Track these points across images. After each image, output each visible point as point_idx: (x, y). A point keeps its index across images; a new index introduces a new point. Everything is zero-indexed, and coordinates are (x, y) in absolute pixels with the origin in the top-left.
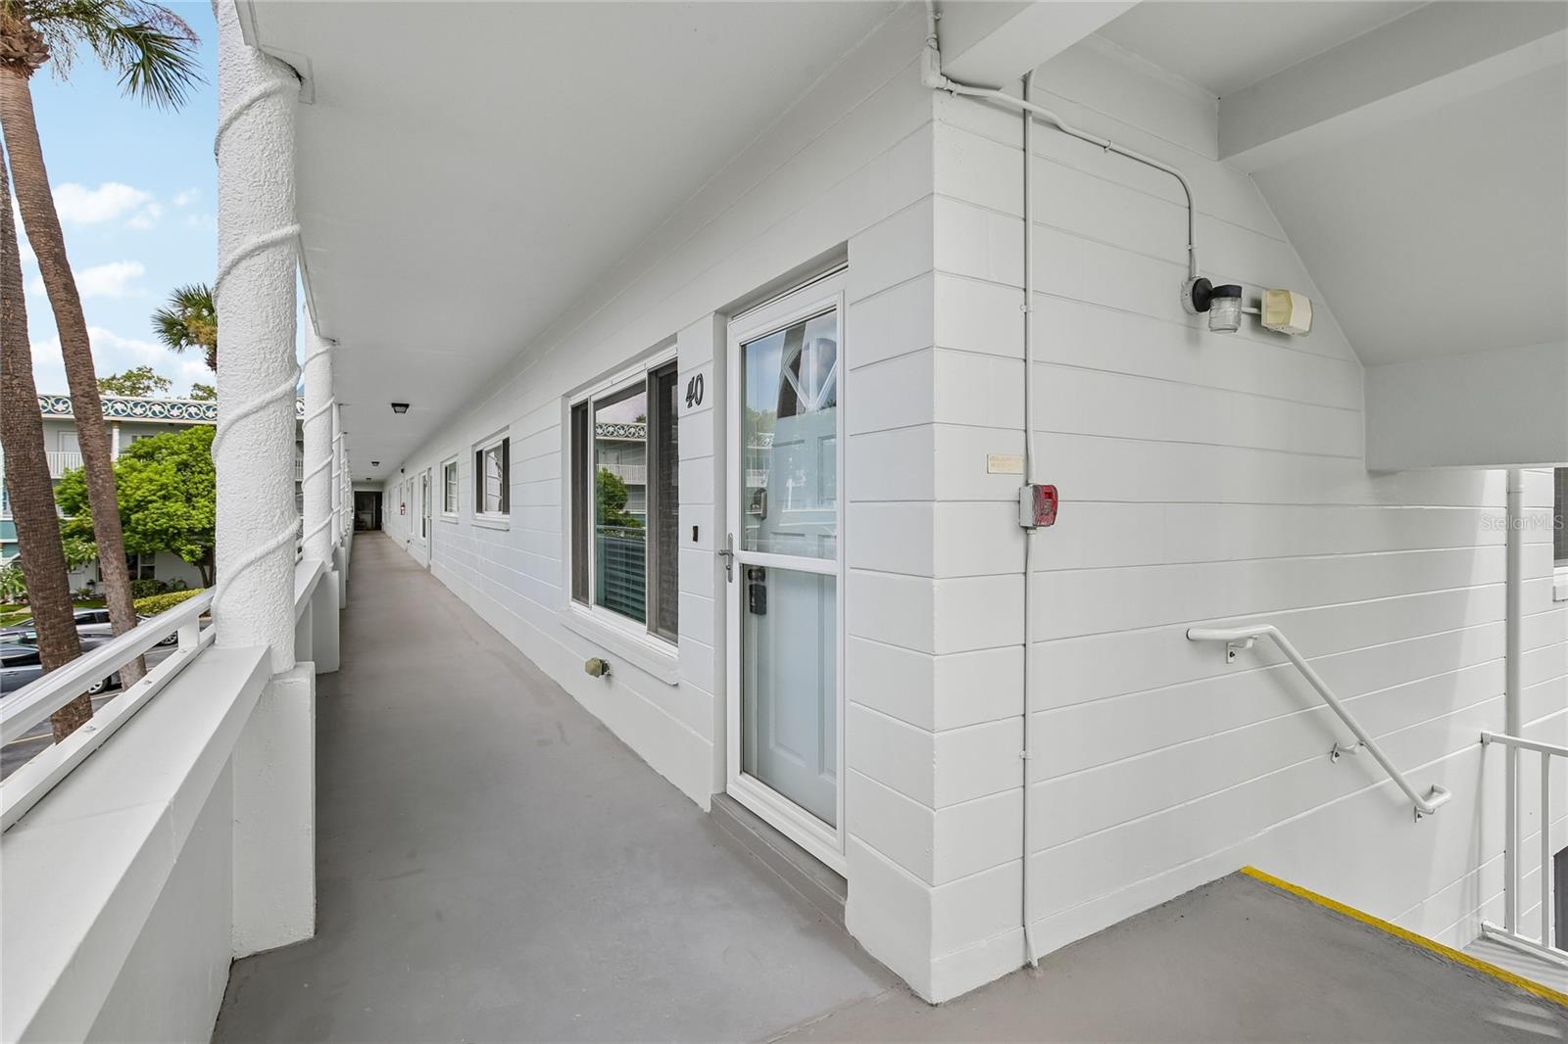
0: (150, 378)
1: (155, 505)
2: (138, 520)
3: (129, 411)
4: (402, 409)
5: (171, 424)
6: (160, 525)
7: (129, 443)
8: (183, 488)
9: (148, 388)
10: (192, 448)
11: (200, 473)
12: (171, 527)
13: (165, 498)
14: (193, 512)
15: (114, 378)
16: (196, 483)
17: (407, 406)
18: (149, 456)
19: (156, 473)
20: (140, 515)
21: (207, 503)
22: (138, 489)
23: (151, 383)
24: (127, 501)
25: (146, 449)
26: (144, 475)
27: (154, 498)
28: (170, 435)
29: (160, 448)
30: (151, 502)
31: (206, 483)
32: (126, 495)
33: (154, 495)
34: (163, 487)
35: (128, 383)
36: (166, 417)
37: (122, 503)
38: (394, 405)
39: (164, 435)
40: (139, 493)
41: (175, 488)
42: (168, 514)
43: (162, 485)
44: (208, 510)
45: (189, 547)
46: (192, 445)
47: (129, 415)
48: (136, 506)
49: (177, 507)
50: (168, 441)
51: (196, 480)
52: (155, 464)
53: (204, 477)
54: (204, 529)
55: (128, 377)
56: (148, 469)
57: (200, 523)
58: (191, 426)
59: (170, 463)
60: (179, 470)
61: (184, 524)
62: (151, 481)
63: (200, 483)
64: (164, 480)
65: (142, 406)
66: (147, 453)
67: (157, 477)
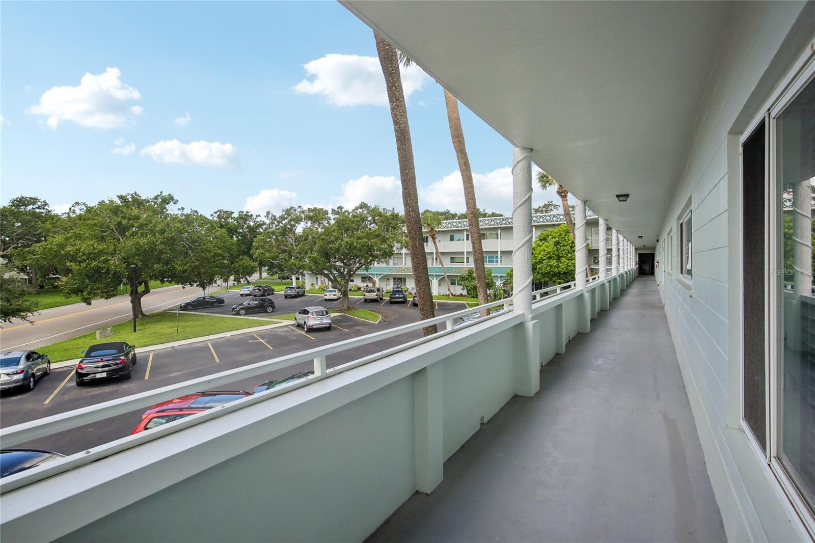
0: (552, 205)
1: (545, 261)
2: (539, 268)
3: (538, 220)
4: (624, 198)
5: (554, 225)
6: (547, 270)
7: (539, 233)
8: (556, 253)
9: (552, 210)
10: (561, 234)
11: (564, 246)
12: (552, 271)
13: (549, 258)
14: (560, 265)
15: (540, 207)
16: (562, 251)
17: (627, 196)
18: (545, 239)
19: (546, 247)
20: (540, 266)
21: (566, 260)
22: (540, 254)
23: (552, 207)
24: (536, 260)
25: (543, 236)
26: (541, 248)
27: (545, 258)
28: (552, 229)
29: (548, 236)
30: (544, 260)
31: (566, 251)
32: (536, 257)
33: (545, 257)
34: (549, 253)
35: (544, 209)
36: (551, 221)
37: (534, 260)
38: (618, 196)
39: (550, 230)
40: (540, 256)
41: (553, 254)
42: (550, 265)
43: (548, 252)
44: (566, 263)
45: (559, 280)
46: (560, 233)
47: (538, 222)
48: (539, 262)
49: (553, 262)
50: (551, 232)
51: (562, 250)
52: (546, 243)
53: (565, 248)
54: (564, 272)
55: (544, 206)
56: (543, 245)
57: (563, 269)
58: (559, 225)
59: (551, 242)
60: (555, 245)
61: (556, 270)
62: (544, 250)
63: (563, 251)
64: (549, 250)
65: (543, 218)
66: (544, 238)
67: (546, 249)
